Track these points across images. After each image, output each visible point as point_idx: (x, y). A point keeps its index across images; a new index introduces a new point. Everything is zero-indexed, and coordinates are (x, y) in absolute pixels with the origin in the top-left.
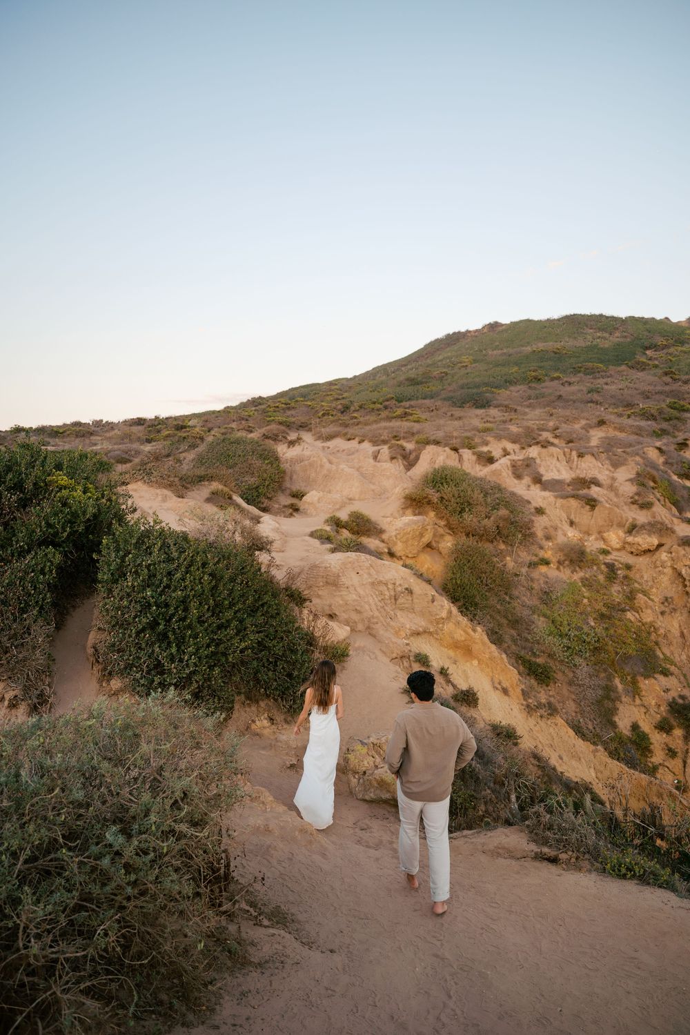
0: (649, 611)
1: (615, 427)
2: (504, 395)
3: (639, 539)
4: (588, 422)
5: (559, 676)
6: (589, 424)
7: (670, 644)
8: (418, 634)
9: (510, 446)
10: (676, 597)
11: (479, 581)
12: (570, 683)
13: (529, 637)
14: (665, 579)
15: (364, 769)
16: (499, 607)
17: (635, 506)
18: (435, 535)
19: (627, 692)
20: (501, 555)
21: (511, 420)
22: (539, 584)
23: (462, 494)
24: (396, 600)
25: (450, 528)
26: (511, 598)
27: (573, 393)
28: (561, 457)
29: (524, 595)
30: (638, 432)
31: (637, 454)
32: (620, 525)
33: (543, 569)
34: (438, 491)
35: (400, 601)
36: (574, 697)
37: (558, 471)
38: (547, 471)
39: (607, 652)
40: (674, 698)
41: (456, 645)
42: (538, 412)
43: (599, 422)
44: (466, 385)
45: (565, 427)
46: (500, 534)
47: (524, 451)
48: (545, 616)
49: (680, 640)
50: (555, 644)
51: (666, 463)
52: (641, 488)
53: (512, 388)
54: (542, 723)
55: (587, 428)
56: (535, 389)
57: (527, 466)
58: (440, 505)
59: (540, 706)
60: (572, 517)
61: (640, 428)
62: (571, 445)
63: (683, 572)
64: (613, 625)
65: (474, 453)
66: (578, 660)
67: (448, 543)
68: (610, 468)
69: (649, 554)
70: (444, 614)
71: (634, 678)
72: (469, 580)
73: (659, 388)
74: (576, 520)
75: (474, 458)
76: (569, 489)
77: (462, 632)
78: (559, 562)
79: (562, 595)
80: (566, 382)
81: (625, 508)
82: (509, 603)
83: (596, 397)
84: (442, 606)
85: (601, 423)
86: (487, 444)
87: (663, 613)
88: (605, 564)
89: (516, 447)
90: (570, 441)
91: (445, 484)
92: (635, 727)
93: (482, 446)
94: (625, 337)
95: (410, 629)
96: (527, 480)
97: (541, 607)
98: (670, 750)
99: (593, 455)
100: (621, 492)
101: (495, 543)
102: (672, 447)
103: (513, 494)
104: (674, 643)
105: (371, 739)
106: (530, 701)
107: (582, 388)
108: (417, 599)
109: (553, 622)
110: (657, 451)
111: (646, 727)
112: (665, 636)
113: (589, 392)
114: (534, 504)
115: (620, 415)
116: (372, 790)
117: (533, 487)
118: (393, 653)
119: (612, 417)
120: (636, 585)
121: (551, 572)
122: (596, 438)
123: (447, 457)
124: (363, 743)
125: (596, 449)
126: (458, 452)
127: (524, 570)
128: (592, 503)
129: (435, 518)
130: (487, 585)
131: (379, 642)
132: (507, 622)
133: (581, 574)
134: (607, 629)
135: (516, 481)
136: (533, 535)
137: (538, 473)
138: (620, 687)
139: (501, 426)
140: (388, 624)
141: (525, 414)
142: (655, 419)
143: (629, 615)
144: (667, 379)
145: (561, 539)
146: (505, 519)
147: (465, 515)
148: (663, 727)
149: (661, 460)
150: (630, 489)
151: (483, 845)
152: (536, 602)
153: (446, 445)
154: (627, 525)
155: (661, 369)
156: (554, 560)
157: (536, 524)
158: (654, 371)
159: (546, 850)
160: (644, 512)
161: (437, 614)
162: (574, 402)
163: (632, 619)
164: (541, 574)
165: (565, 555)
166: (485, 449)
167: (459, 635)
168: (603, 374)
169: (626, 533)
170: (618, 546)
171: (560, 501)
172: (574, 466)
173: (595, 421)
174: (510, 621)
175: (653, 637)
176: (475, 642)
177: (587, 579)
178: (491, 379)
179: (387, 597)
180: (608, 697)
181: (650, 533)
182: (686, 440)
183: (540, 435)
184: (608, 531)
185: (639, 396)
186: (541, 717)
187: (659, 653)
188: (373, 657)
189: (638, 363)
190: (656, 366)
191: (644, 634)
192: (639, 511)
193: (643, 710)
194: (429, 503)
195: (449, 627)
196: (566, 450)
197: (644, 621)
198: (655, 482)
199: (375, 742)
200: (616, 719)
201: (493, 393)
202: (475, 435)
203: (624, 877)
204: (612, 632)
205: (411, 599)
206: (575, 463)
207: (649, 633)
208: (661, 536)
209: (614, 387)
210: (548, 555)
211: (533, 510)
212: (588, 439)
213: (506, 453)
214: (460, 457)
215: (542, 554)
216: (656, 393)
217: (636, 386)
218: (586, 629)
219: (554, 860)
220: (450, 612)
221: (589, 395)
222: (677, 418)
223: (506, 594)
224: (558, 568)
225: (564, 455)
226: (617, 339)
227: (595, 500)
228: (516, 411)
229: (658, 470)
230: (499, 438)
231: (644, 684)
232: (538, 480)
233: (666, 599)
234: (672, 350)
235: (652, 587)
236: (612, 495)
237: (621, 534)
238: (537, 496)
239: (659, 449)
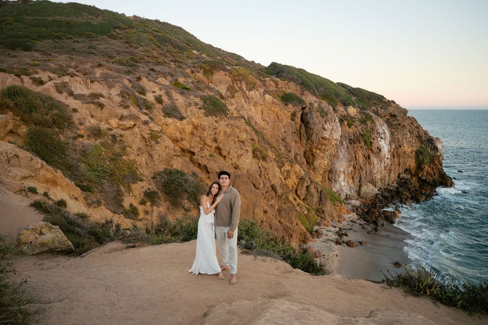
0: (132, 155)
1: (107, 68)
2: (40, 44)
3: (125, 123)
4: (93, 64)
5: (95, 189)
6: (93, 66)
7: (142, 168)
8: (26, 178)
9: (52, 75)
10: (143, 147)
11: (46, 149)
12: (101, 192)
13: (78, 174)
14: (138, 140)
15: (30, 241)
16: (59, 161)
17: (122, 107)
18: (14, 125)
19: (126, 191)
20: (57, 134)
21: (49, 60)
22: (80, 147)
23: (29, 102)
24: (9, 162)
25: (24, 121)
26: (65, 155)
27: (81, 48)
28: (82, 82)
29: (72, 154)
30: (118, 71)
31: (119, 82)
32: (116, 116)
33: (80, 140)
34: (13, 100)
35: (11, 162)
36: (103, 198)
37: (82, 89)
38: (76, 89)
39: (116, 175)
40: (146, 190)
41: (47, 181)
42: (63, 56)
43: (99, 65)
44: (13, 36)
45: (81, 67)
46: (55, 123)
47: (61, 78)
48: (85, 162)
49: (146, 165)
50: (92, 175)
51: (132, 87)
52: (124, 99)
53: (44, 41)
54: (95, 210)
55: (93, 67)
56: (58, 43)
57: (64, 86)
58: (15, 108)
59: (93, 203)
60: (92, 113)
61: (119, 69)
62: (86, 76)
63: (145, 136)
64: (118, 163)
65: (30, 78)
66: (103, 181)
67: (24, 129)
68: (107, 89)
69: (130, 129)
70: (39, 166)
71: (129, 185)
72: (41, 148)
73: (124, 49)
74: (94, 115)
75: (31, 81)
76: (89, 99)
77: (50, 174)
78: (88, 136)
79: (92, 151)
80: (76, 41)
81: (117, 108)
82: (65, 158)
83: (93, 51)
84: (37, 162)
85: (100, 65)
86: (37, 73)
87: (138, 155)
88: (111, 135)
89: (55, 76)
90: (85, 74)
91: (17, 96)
92: (131, 205)
93: (34, 74)
94: (104, 20)
95: (21, 176)
96: (65, 94)
97: (82, 158)
98: (146, 211)
99: (98, 82)
100: (114, 100)
101: (53, 128)
102: (135, 80)
103: (59, 102)
104: (144, 167)
105: (30, 227)
106: (89, 201)
107: (85, 45)
108: (22, 159)
109: (89, 165)
110: (128, 81)
111: (135, 204)
112: (140, 165)
113: (89, 48)
114: (71, 107)
115: (108, 62)
116: (38, 249)
117: (69, 98)
118: (15, 189)
119: (104, 63)
120: (126, 144)
121: (85, 141)
122: (98, 73)
123: (13, 80)
124: (27, 229)
125: (99, 79)
126: (20, 77)
127: (71, 141)
128: (101, 106)
129: (12, 116)
130: (51, 150)
131: (4, 184)
132: (65, 168)
133: (100, 141)
134: (115, 165)
135: (59, 95)
136: (73, 123)
137: (71, 90)
138: (123, 189)
139: (45, 64)
140: (8, 175)
141: (56, 57)
142: (125, 65)
143: (124, 157)
144: (127, 45)
145: (88, 124)
146: (57, 115)
147: (33, 114)
148: (143, 203)
149: (130, 85)
150: (118, 99)
151: (104, 251)
152: (78, 156)
153: (10, 73)
154: (119, 116)
155: (124, 40)
156: (86, 135)
157: (74, 117)
158: (120, 40)
159: (129, 244)
160: (126, 110)
161: (35, 167)
162: (82, 52)
163: (126, 159)
164: (80, 142)
165: (91, 132)
166: (37, 76)
167: (49, 175)
168: (96, 39)
169: (119, 120)
170: (116, 126)
171: (85, 106)
172: (89, 87)
173: (96, 64)
174: (66, 167)
175: (135, 166)
176: (57, 178)
177: (103, 143)
178: (30, 34)
179: (3, 161)
180: (118, 195)
181: (130, 119)
182: (140, 76)
183: (68, 70)
184: (110, 119)
185: (115, 53)
186: (95, 207)
187: (138, 172)
188: (3, 193)
189: (113, 35)
190: (121, 38)
191: (131, 165)
192: (124, 110)
193: (134, 197)
194: (8, 107)
195: (42, 172)
196: (84, 78)
197: (131, 159)
198: (129, 96)
199: (33, 227)
200: (123, 203)
201: (32, 42)
202: (29, 68)
203: (160, 243)
204: (117, 165)
205: (17, 160)
206: (90, 86)
207: (133, 164)
208: (135, 121)
209: (102, 47)
210: (82, 132)
211: (71, 110)
212: (95, 74)
213: (51, 79)
214: (22, 80)
215: (79, 132)
216: (123, 52)
217: (113, 47)
218: (105, 166)
219: (134, 247)
220: (42, 165)
221: (90, 49)
222: (135, 66)
223: (62, 154)
224: (88, 139)
225: (83, 81)
226: (100, 21)
227: (103, 105)
228: (50, 55)
229: (130, 90)
230: (44, 70)
231: (133, 186)
232: (71, 94)
233: (139, 148)
234: (128, 31)
235: (132, 144)
236: (110, 102)
237: (117, 120)
238: (72, 103)
239: (129, 80)
